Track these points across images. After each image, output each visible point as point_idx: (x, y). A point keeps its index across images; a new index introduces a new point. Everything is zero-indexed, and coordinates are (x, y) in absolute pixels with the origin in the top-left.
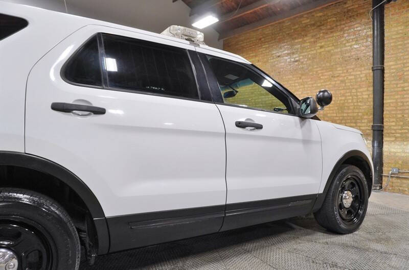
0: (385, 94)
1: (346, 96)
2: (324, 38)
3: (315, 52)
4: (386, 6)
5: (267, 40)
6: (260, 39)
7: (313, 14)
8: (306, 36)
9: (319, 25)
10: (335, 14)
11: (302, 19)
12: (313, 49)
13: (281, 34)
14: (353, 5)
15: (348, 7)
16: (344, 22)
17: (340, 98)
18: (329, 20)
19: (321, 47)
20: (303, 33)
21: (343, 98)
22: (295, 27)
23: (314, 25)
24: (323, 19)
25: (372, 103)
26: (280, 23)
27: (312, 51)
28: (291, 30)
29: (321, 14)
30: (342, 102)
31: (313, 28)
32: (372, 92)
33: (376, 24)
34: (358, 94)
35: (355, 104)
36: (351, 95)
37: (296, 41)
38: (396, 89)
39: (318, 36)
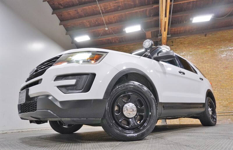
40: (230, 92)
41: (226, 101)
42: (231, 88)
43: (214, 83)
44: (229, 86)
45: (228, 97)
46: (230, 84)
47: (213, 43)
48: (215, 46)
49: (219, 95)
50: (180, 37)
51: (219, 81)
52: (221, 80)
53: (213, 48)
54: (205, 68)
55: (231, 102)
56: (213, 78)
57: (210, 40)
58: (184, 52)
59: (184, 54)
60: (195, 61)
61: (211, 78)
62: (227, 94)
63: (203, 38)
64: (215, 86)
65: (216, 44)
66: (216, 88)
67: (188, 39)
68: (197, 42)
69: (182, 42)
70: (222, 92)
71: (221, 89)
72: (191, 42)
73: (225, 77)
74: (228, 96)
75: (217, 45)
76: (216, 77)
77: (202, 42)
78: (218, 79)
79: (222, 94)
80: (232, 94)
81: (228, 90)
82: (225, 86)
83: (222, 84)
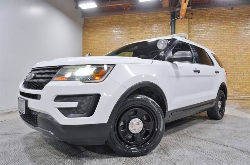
2: (147, 29)
3: (142, 35)
4: (176, 20)
5: (115, 24)
6: (110, 22)
7: (142, 15)
8: (138, 26)
9: (145, 22)
10: (153, 18)
11: (136, 17)
12: (141, 33)
13: (123, 22)
14: (161, 16)
15: (159, 16)
16: (157, 23)
18: (150, 20)
19: (146, 33)
20: (136, 24)
22: (131, 20)
23: (142, 21)
24: (147, 19)
26: (123, 16)
27: (141, 34)
28: (129, 21)
29: (146, 16)
31: (142, 22)
33: (172, 28)
37: (132, 28)
39: (144, 27)
40: (245, 76)
41: (239, 85)
42: (246, 72)
43: (230, 65)
44: (245, 70)
45: (241, 82)
46: (247, 67)
47: (238, 19)
48: (241, 22)
49: (232, 79)
50: (202, 9)
51: (235, 64)
53: (238, 24)
54: (224, 48)
55: (243, 87)
56: (230, 60)
57: (236, 14)
58: (203, 27)
59: (203, 29)
60: (214, 39)
61: (228, 60)
62: (241, 78)
63: (229, 11)
64: (231, 69)
65: (242, 20)
66: (230, 70)
67: (211, 11)
68: (220, 17)
69: (203, 14)
70: (237, 75)
71: (236, 73)
72: (214, 15)
73: (244, 59)
74: (242, 80)
75: (243, 22)
76: (233, 59)
77: (226, 16)
78: (236, 61)
79: (236, 78)
80: (246, 78)
81: (243, 74)
82: (241, 69)
83: (238, 67)
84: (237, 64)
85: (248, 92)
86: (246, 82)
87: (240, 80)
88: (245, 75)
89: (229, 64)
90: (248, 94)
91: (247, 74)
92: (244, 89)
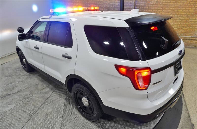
0: (124, 5)
1: (110, 4)
17: (108, 5)
21: (109, 5)
25: (120, 8)
30: (108, 7)
32: (120, 3)
34: (115, 4)
35: (114, 8)
36: (112, 4)
38: (128, 3)
41: (176, 27)
42: (185, 15)
43: (172, 9)
44: (184, 13)
45: (179, 24)
49: (171, 21)
51: (176, 7)
52: (179, 6)
55: (180, 28)
56: (172, 3)
61: (170, 3)
62: (179, 20)
64: (171, 12)
66: (171, 13)
70: (176, 18)
71: (176, 15)
73: (185, 2)
76: (175, 2)
78: (177, 4)
79: (175, 20)
80: (184, 20)
81: (182, 16)
82: (181, 12)
83: (178, 10)
84: (178, 7)
85: (183, 33)
86: (183, 24)
87: (178, 22)
88: (183, 18)
89: (171, 7)
90: (182, 35)
91: (185, 17)
92: (180, 30)
